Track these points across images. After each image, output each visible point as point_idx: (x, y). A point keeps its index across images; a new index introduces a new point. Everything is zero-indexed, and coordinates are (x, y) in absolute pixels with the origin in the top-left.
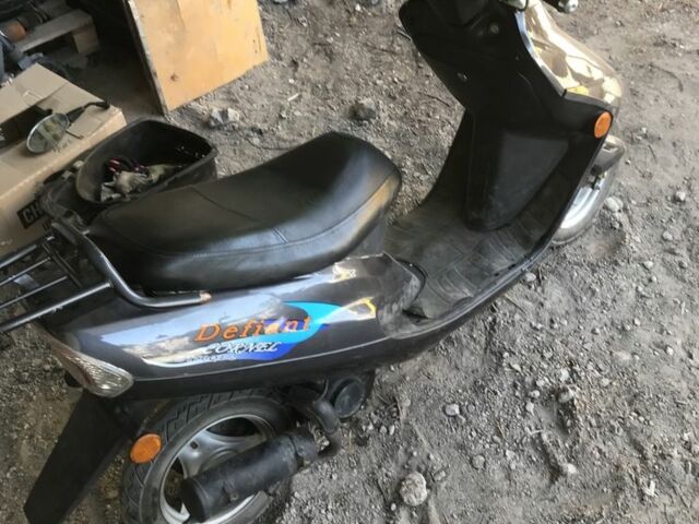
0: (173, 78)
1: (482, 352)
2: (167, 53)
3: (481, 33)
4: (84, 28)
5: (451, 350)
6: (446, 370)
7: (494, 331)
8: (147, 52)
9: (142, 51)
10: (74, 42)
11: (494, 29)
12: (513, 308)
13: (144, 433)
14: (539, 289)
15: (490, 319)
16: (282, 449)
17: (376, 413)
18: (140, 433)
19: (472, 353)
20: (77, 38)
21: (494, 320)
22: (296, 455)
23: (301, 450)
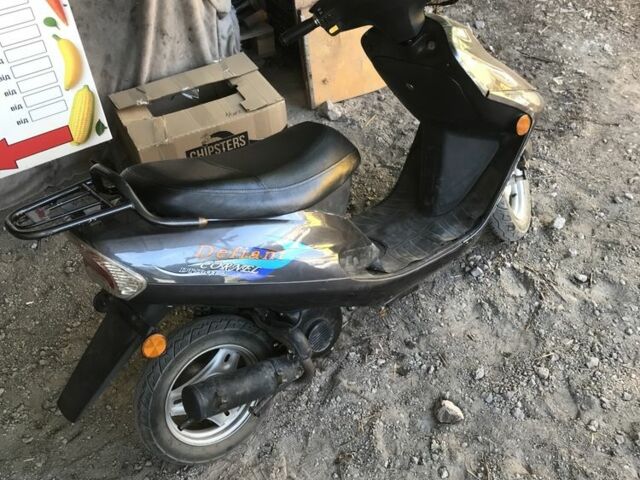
0: (324, 81)
1: (522, 328)
2: (323, 61)
3: (420, 50)
4: (267, 36)
5: (496, 320)
6: (487, 336)
7: (538, 314)
8: (308, 58)
9: (304, 56)
10: (257, 46)
11: (431, 46)
12: (559, 300)
13: (153, 333)
14: (587, 290)
15: (537, 303)
16: (264, 369)
17: (420, 354)
18: (149, 332)
19: (513, 327)
20: (260, 43)
21: (539, 306)
22: (276, 374)
23: (280, 371)
